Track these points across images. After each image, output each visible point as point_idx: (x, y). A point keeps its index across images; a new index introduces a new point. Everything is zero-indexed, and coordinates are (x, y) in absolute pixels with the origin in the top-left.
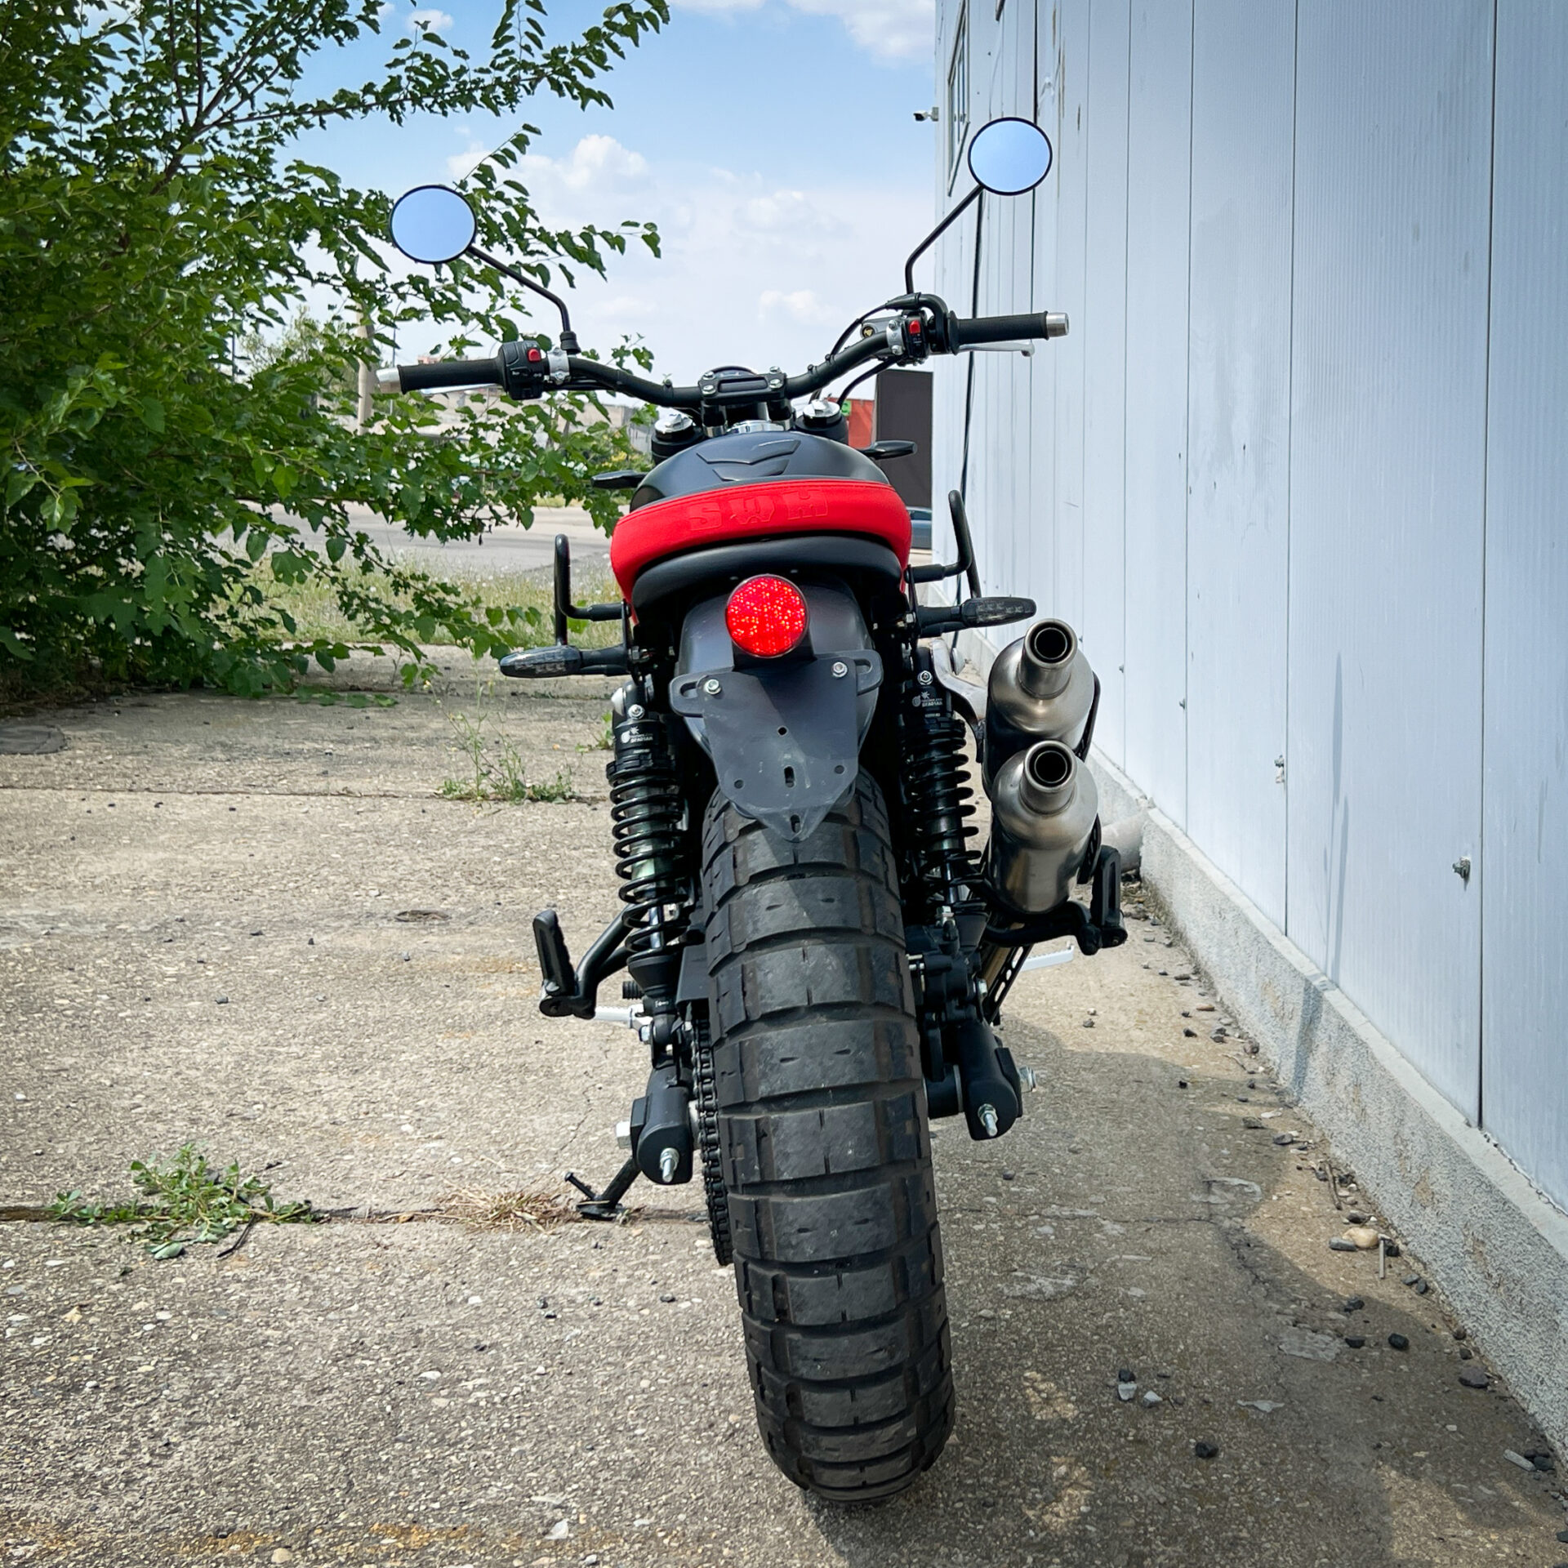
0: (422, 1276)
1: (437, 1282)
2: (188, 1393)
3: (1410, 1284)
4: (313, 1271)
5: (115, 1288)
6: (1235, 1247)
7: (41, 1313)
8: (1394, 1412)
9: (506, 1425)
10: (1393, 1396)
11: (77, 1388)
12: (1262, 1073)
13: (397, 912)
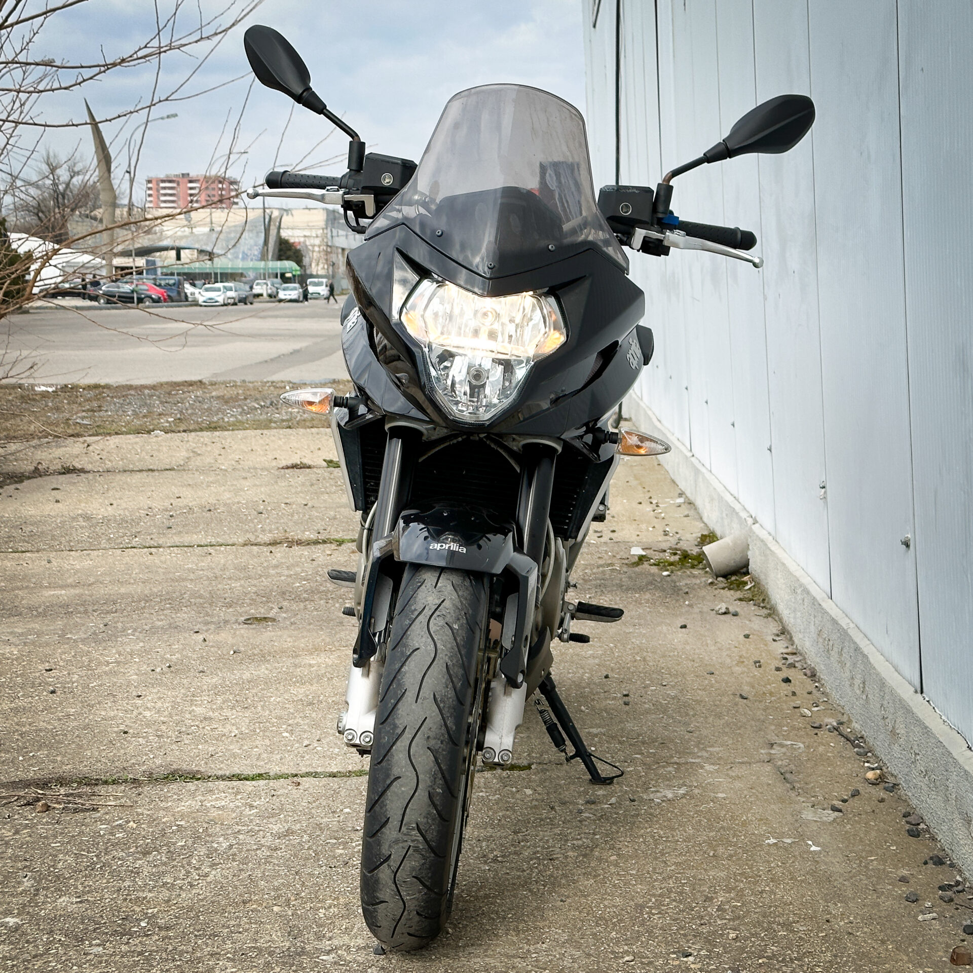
5: (149, 813)
6: (783, 774)
12: (817, 687)
13: (243, 619)
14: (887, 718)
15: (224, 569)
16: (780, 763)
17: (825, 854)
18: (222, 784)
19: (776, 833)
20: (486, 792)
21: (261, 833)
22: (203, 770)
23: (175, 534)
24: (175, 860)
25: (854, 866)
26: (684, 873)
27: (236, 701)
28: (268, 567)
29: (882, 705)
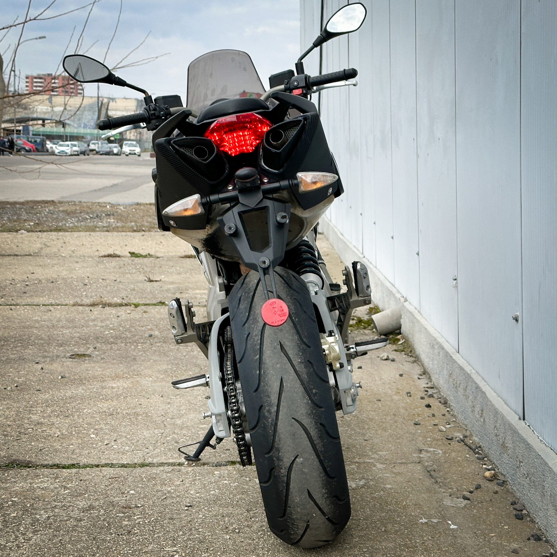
1: (116, 486)
6: (429, 472)
8: (485, 522)
9: (151, 529)
12: (448, 411)
13: (69, 355)
14: (499, 435)
15: (59, 320)
16: (427, 464)
17: (461, 531)
18: (46, 471)
19: (426, 514)
20: (229, 480)
21: (71, 508)
22: (33, 460)
23: (28, 297)
24: (8, 527)
25: (481, 540)
26: (365, 544)
27: (61, 411)
28: (87, 321)
29: (495, 427)
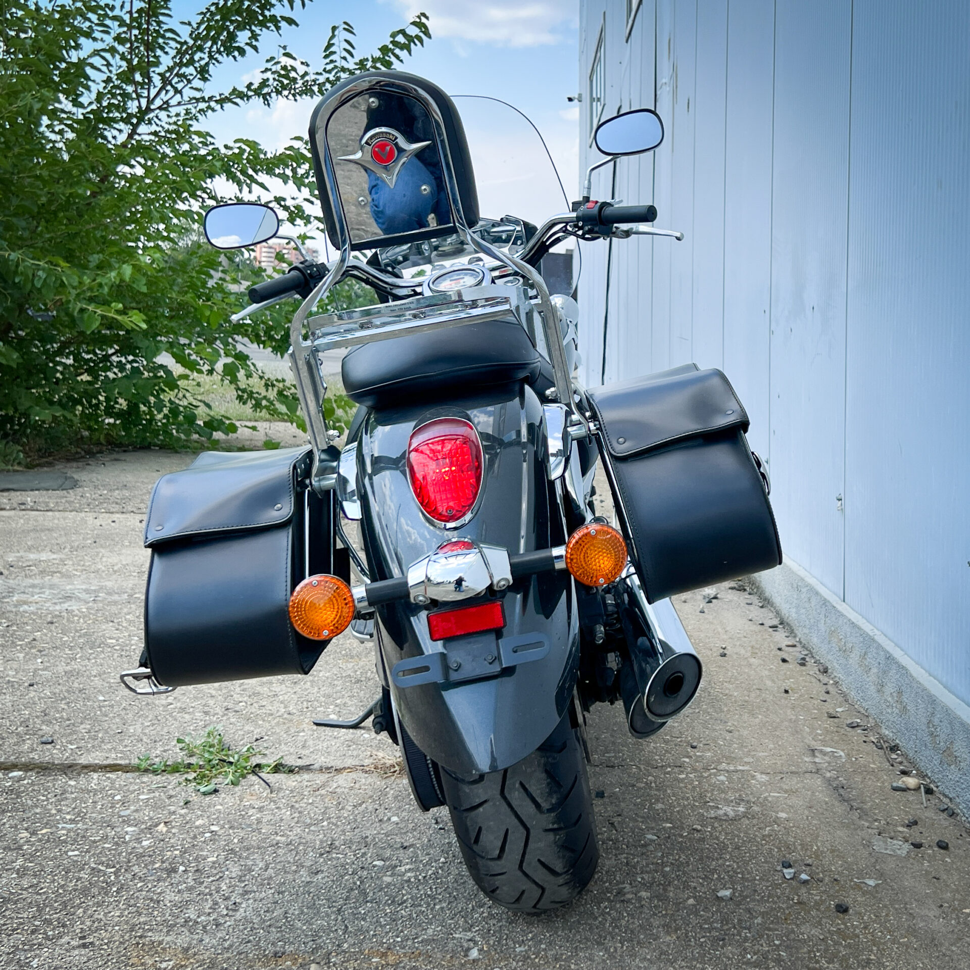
0: (360, 805)
1: (370, 808)
2: (240, 873)
3: (943, 811)
4: (296, 802)
5: (183, 812)
6: (836, 789)
7: (143, 826)
8: (948, 886)
9: (429, 893)
10: (945, 877)
11: (174, 870)
14: (938, 736)
29: (930, 722)
